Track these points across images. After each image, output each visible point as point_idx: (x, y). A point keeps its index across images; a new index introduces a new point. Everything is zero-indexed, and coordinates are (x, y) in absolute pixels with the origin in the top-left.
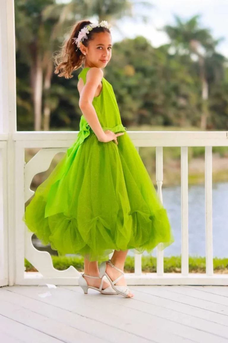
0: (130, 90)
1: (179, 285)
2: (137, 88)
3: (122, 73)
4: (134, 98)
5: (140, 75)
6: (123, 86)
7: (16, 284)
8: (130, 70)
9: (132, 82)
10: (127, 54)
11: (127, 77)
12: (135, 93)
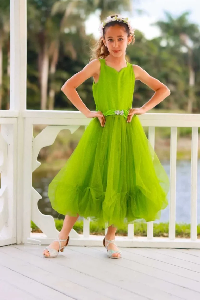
1: (167, 248)
7: (23, 242)
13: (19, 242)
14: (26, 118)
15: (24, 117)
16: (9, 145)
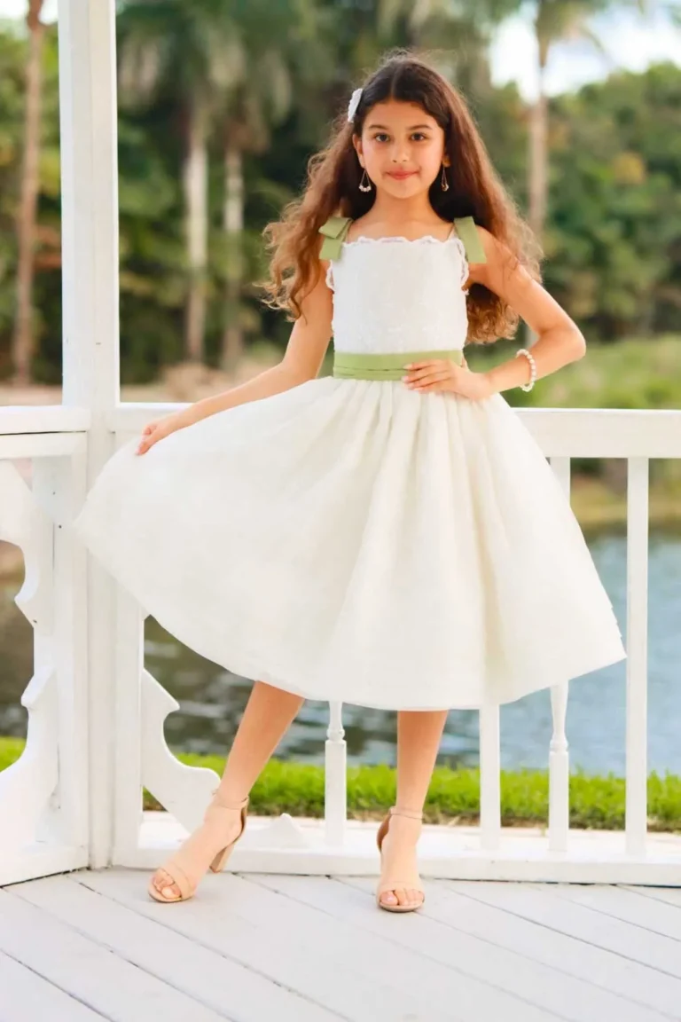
0: (630, 226)
1: (614, 885)
2: (653, 220)
3: (606, 176)
4: (642, 252)
5: (662, 181)
6: (610, 216)
7: (115, 863)
8: (632, 168)
9: (637, 203)
10: (625, 117)
11: (622, 188)
12: (644, 234)
13: (100, 862)
14: (117, 434)
15: (112, 430)
16: (60, 527)
